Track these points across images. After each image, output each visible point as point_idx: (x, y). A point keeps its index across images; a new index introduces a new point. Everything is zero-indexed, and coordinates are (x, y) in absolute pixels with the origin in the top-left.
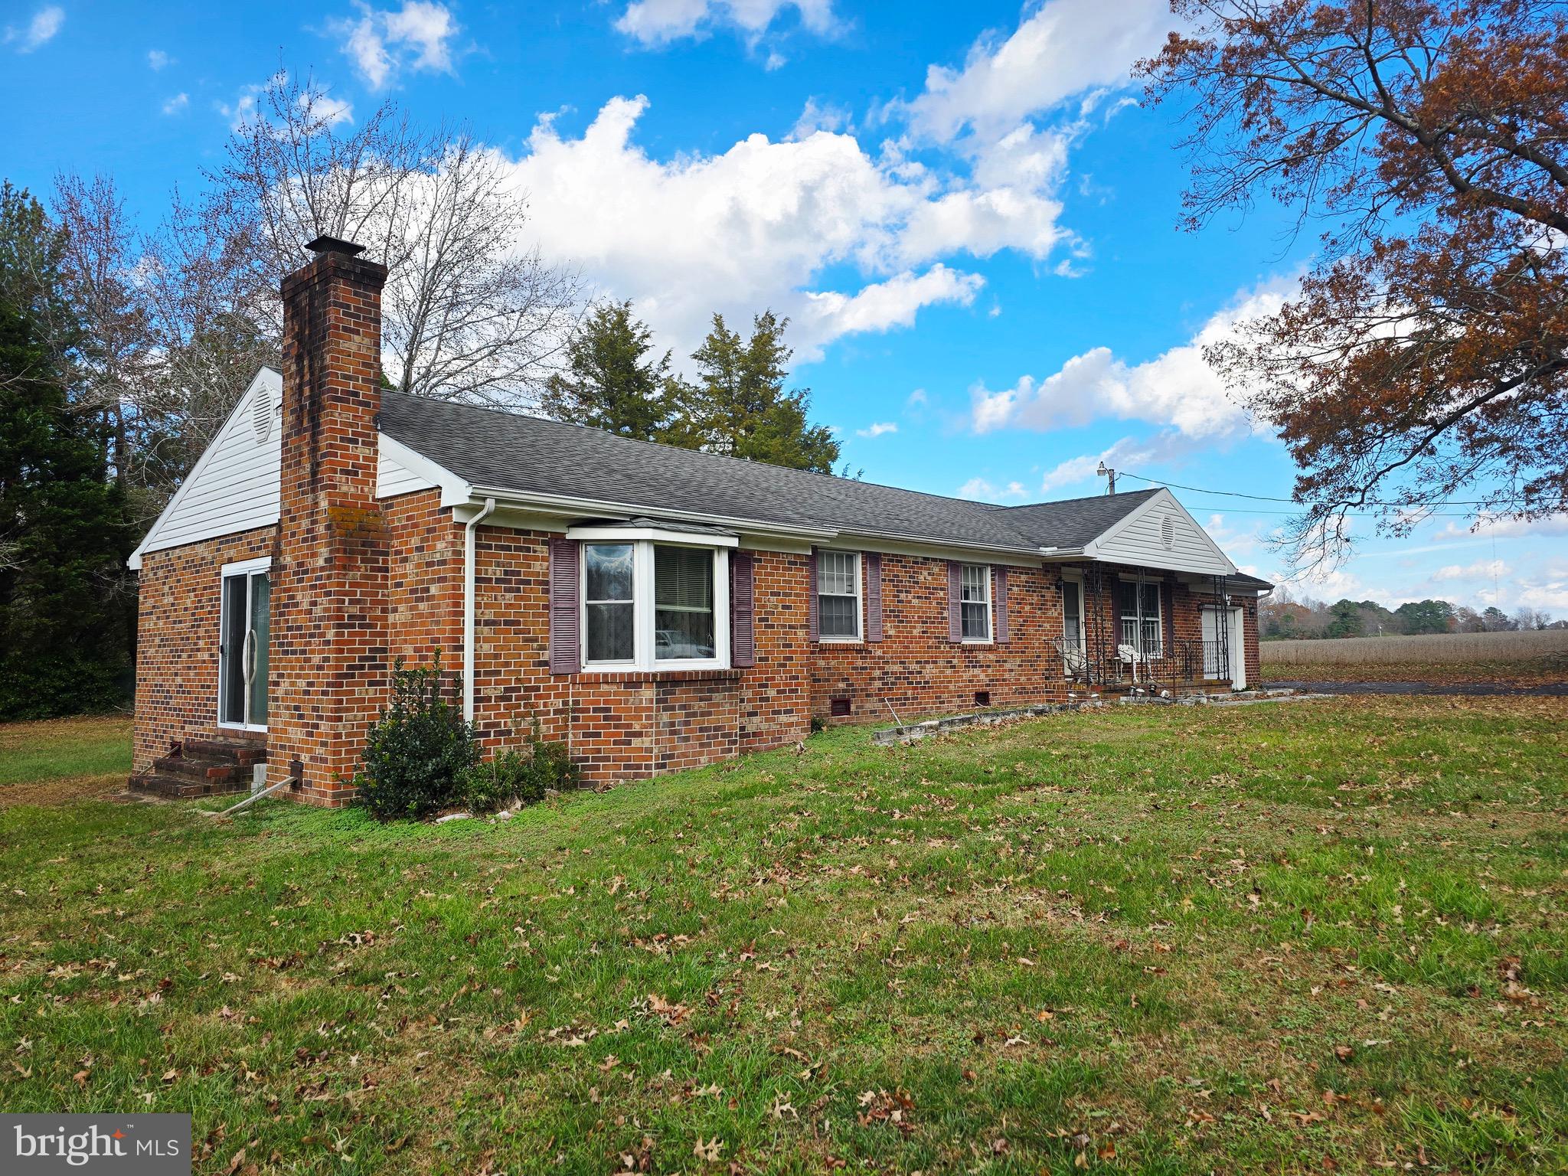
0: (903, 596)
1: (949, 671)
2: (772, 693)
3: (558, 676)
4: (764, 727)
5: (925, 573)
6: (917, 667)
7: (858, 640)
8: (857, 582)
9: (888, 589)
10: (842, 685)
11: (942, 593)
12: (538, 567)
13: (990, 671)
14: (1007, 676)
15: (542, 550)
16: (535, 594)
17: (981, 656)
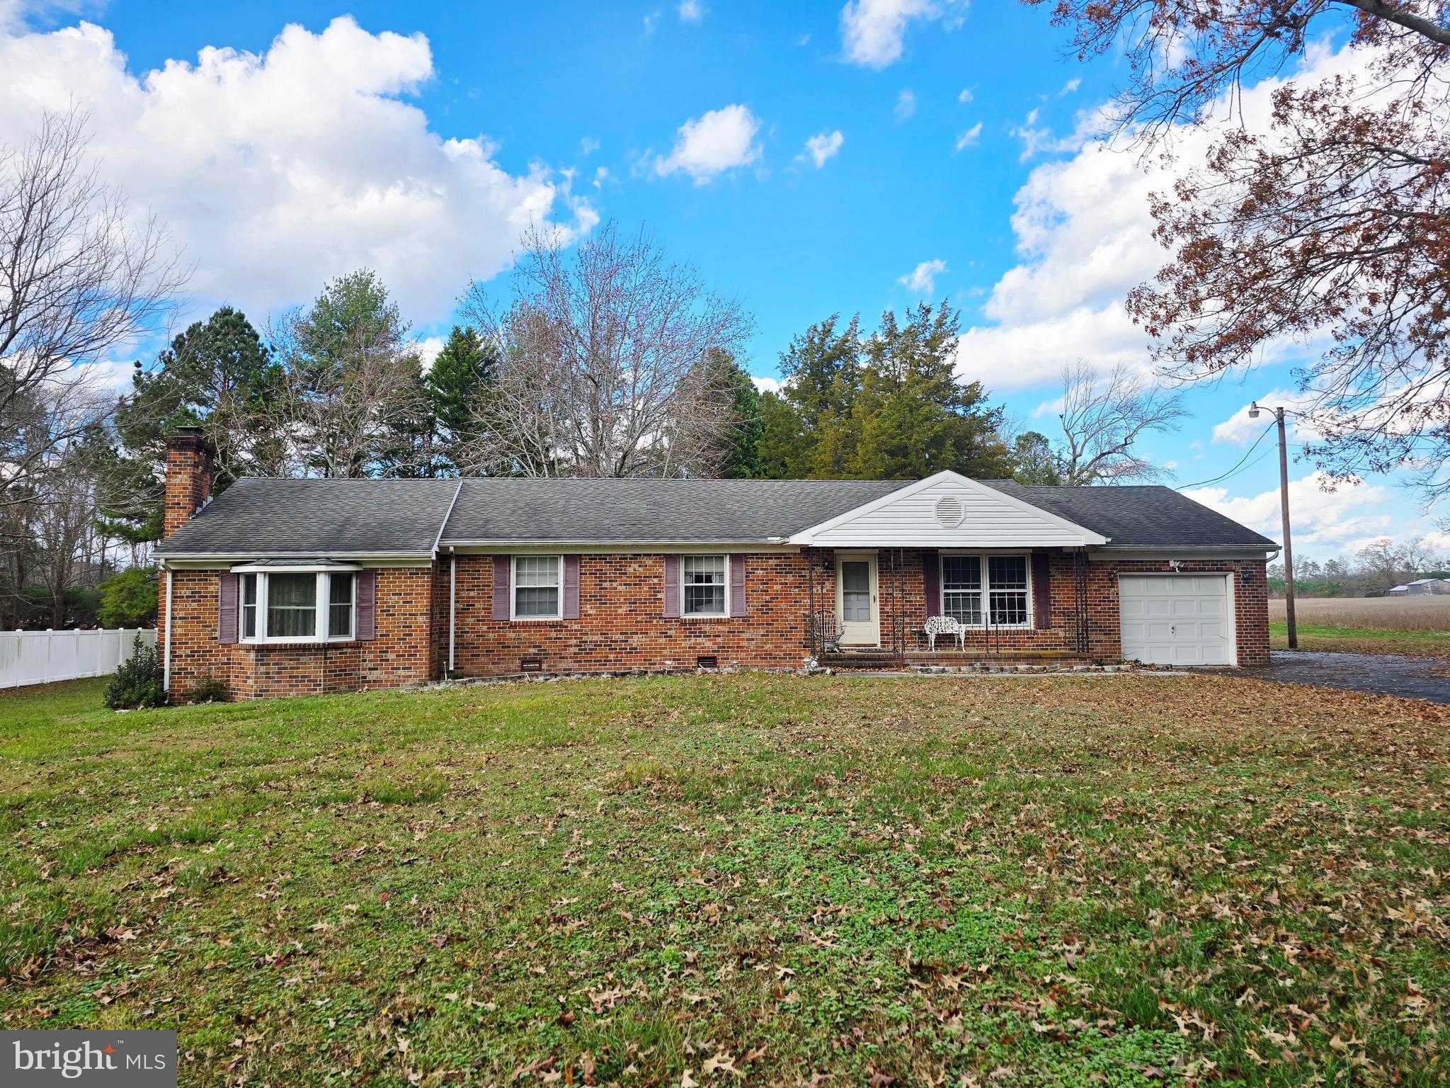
0: (605, 585)
1: (662, 640)
2: (391, 656)
3: (224, 645)
4: (384, 677)
5: (636, 566)
6: (623, 637)
7: (559, 617)
8: (558, 577)
9: (590, 581)
10: (532, 650)
11: (656, 580)
12: (211, 588)
13: (719, 640)
14: (744, 644)
15: (215, 579)
16: (210, 603)
17: (707, 628)
